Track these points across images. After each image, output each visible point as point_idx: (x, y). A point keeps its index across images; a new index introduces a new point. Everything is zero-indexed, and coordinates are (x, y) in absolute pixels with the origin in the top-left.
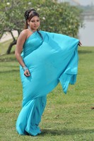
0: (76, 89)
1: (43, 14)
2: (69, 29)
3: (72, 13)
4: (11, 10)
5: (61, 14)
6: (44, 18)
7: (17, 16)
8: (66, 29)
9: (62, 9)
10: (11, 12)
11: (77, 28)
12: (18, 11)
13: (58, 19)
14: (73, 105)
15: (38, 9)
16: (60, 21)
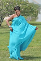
0: (37, 40)
1: (22, 8)
2: (34, 14)
3: (35, 7)
4: (8, 6)
5: (30, 8)
6: (23, 10)
7: (11, 9)
8: (32, 14)
9: (31, 6)
10: (8, 7)
11: (37, 14)
12: (12, 7)
13: (29, 10)
14: (35, 47)
15: (21, 6)
16: (30, 11)
